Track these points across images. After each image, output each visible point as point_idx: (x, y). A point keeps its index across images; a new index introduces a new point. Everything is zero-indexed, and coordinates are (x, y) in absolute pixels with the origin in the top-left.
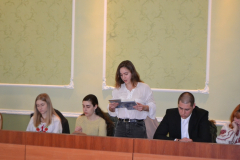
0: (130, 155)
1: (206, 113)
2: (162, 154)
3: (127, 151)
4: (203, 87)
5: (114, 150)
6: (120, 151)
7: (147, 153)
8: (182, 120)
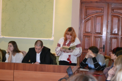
0: (12, 71)
1: (50, 50)
2: (29, 70)
3: (11, 69)
4: (51, 37)
5: (4, 69)
6: (7, 69)
7: (21, 70)
8: (37, 54)
